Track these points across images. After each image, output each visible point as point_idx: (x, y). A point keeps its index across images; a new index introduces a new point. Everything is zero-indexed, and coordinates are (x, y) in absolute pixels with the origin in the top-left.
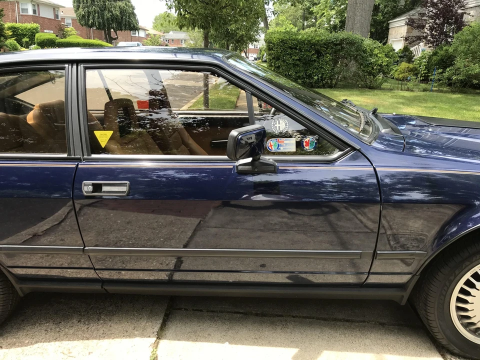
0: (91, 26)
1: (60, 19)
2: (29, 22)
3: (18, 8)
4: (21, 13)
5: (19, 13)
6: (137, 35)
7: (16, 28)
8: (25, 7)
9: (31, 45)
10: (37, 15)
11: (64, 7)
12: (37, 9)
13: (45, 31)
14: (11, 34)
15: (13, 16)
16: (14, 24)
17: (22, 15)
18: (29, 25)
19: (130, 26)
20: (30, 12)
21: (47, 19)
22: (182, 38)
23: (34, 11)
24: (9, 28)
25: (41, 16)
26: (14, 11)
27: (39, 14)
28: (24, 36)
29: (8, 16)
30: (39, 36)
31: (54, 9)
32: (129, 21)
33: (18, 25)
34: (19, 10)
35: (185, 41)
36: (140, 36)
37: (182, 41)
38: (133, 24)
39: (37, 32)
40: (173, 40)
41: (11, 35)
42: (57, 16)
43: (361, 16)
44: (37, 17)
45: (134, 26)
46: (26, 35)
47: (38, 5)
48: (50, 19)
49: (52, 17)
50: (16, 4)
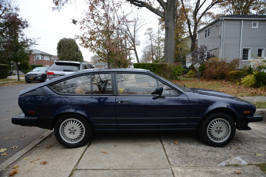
1: (52, 61)
3: (35, 57)
4: (36, 59)
5: (35, 59)
8: (38, 57)
10: (43, 59)
11: (54, 56)
12: (43, 57)
13: (45, 66)
15: (33, 60)
17: (37, 60)
20: (40, 59)
22: (103, 65)
23: (42, 58)
25: (44, 60)
26: (33, 58)
27: (44, 59)
29: (31, 60)
31: (50, 57)
34: (35, 58)
35: (104, 66)
37: (103, 66)
40: (99, 66)
42: (51, 59)
43: (170, 54)
48: (48, 61)
50: (34, 56)
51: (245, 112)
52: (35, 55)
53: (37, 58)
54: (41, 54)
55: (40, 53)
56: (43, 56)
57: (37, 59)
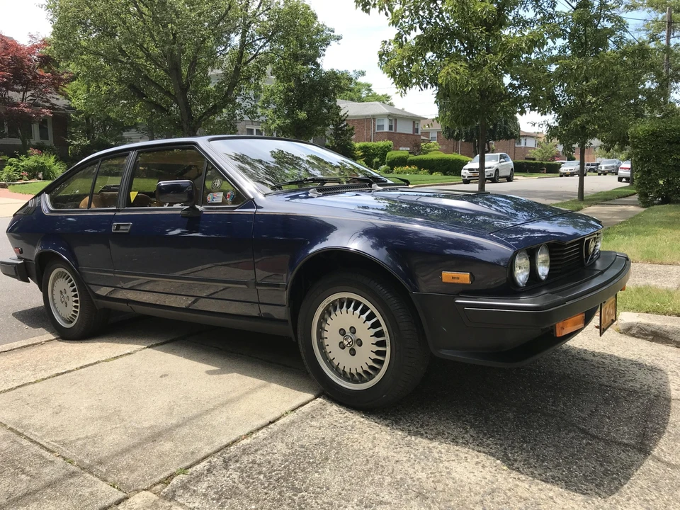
0: (457, 139)
1: (419, 133)
2: (383, 140)
3: (374, 125)
4: (376, 131)
5: (374, 131)
6: (523, 145)
7: (367, 147)
8: (380, 124)
9: (381, 165)
10: (393, 131)
11: (426, 119)
12: (393, 124)
13: (401, 149)
14: (362, 154)
15: (368, 134)
16: (366, 143)
17: (377, 133)
18: (381, 144)
19: (505, 133)
20: (386, 129)
21: (405, 134)
23: (391, 127)
24: (361, 148)
25: (397, 131)
26: (369, 129)
27: (395, 130)
28: (375, 155)
29: (363, 135)
30: (392, 155)
31: (414, 122)
32: (505, 128)
33: (370, 144)
34: (374, 127)
36: (527, 146)
38: (511, 131)
39: (389, 151)
41: (361, 156)
42: (416, 130)
44: (393, 133)
45: (512, 133)
46: (377, 154)
47: (396, 120)
48: (407, 134)
49: (410, 131)
50: (372, 121)
52: (374, 119)
53: (378, 126)
54: (389, 116)
55: (387, 111)
57: (378, 129)
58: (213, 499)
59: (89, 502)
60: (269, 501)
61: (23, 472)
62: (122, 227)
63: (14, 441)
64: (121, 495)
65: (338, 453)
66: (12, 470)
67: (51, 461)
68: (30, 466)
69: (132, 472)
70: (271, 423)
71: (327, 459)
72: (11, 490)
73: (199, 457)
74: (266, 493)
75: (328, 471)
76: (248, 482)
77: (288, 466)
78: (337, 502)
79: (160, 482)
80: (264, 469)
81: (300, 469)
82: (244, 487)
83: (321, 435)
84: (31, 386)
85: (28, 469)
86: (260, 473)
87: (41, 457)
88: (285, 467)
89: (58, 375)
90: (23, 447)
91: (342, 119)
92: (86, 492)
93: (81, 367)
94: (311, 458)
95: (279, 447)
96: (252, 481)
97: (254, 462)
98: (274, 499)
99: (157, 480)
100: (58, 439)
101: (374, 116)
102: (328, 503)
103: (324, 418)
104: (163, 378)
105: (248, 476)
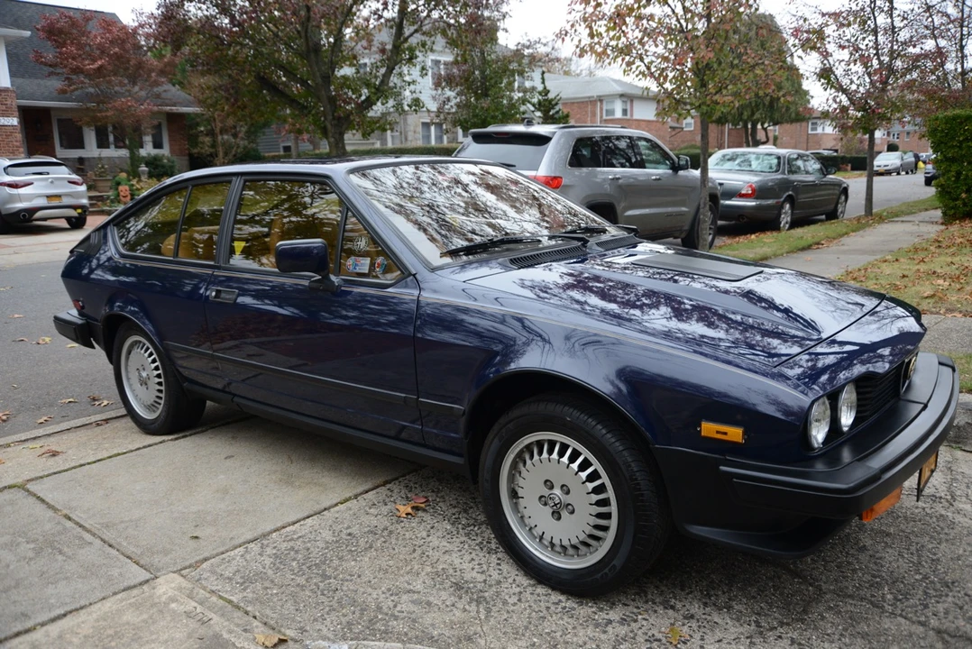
3: (601, 109)
4: (604, 117)
5: (601, 117)
6: (819, 131)
8: (609, 107)
10: (628, 117)
12: (628, 107)
15: (592, 123)
17: (606, 120)
20: (618, 114)
21: (645, 121)
23: (625, 112)
25: (635, 117)
26: (594, 114)
27: (632, 115)
31: (657, 103)
34: (601, 113)
36: (825, 132)
44: (629, 120)
48: (649, 121)
50: (599, 104)
51: (709, 429)
52: (601, 101)
53: (607, 111)
54: (622, 96)
55: (619, 89)
56: (632, 101)
57: (607, 115)
58: (237, 583)
59: (116, 581)
60: (293, 587)
61: (61, 552)
62: (223, 295)
63: (59, 523)
64: (148, 576)
65: (384, 542)
66: (50, 551)
67: (90, 543)
68: (68, 547)
69: (166, 555)
70: (325, 509)
71: (371, 547)
72: (45, 569)
73: (237, 542)
74: (293, 579)
75: (367, 559)
76: (278, 568)
77: (326, 553)
78: (362, 590)
79: (190, 566)
80: (300, 556)
81: (337, 556)
82: (272, 572)
83: (375, 522)
84: (87, 466)
85: (66, 549)
86: (294, 559)
87: (81, 538)
88: (322, 555)
89: (119, 454)
90: (65, 529)
91: (553, 103)
92: (115, 572)
93: (144, 447)
94: (354, 546)
95: (324, 535)
96: (282, 567)
97: (292, 548)
98: (298, 585)
99: (187, 563)
100: (102, 521)
101: (600, 96)
102: (353, 590)
103: (386, 505)
104: (228, 460)
105: (281, 563)
